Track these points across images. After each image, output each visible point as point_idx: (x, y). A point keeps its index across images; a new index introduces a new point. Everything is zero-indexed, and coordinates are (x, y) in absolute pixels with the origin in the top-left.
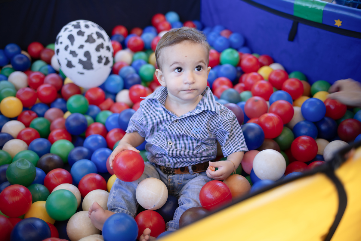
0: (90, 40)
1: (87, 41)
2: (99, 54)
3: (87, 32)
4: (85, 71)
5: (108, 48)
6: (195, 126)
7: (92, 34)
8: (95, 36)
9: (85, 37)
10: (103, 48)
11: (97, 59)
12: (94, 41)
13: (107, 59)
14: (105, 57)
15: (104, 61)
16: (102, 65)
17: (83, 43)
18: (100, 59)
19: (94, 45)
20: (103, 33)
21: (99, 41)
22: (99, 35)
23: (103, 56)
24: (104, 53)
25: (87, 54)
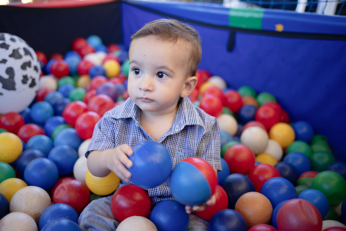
0: (15, 54)
1: (11, 56)
2: (24, 73)
3: (13, 46)
4: (4, 91)
5: (36, 68)
6: (177, 149)
7: (18, 49)
8: (22, 52)
9: (10, 51)
10: (30, 66)
11: (21, 78)
12: (20, 57)
13: (33, 80)
14: (31, 77)
15: (29, 82)
16: (26, 86)
17: (6, 57)
18: (25, 79)
19: (20, 62)
20: (31, 50)
21: (26, 58)
22: (27, 52)
23: (29, 76)
24: (30, 72)
25: (10, 71)
